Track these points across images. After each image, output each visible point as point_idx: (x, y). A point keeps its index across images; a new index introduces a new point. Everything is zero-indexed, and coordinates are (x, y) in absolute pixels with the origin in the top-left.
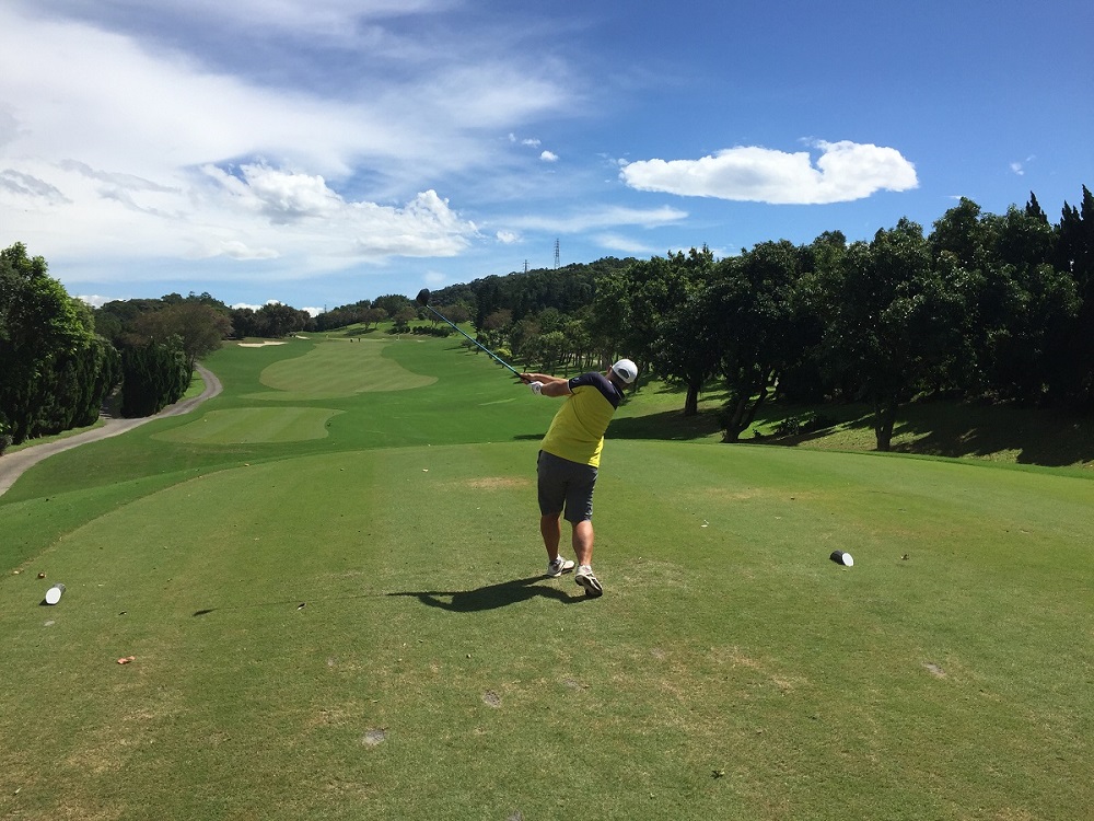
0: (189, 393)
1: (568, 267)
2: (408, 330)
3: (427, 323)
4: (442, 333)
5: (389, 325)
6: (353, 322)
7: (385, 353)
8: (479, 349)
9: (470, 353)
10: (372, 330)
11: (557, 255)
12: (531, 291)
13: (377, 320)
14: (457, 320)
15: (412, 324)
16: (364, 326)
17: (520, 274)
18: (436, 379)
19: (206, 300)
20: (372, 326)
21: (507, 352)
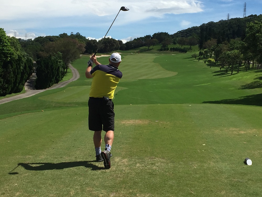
0: (65, 79)
1: (249, 16)
2: (168, 49)
3: (177, 46)
4: (184, 51)
5: (159, 47)
6: (142, 46)
7: (155, 60)
8: (199, 59)
9: (196, 60)
10: (151, 49)
11: (245, 10)
12: (230, 30)
13: (154, 44)
14: (192, 44)
15: (170, 46)
16: (147, 48)
17: (225, 21)
18: (176, 73)
19: (78, 36)
20: (151, 47)
21: (213, 60)
